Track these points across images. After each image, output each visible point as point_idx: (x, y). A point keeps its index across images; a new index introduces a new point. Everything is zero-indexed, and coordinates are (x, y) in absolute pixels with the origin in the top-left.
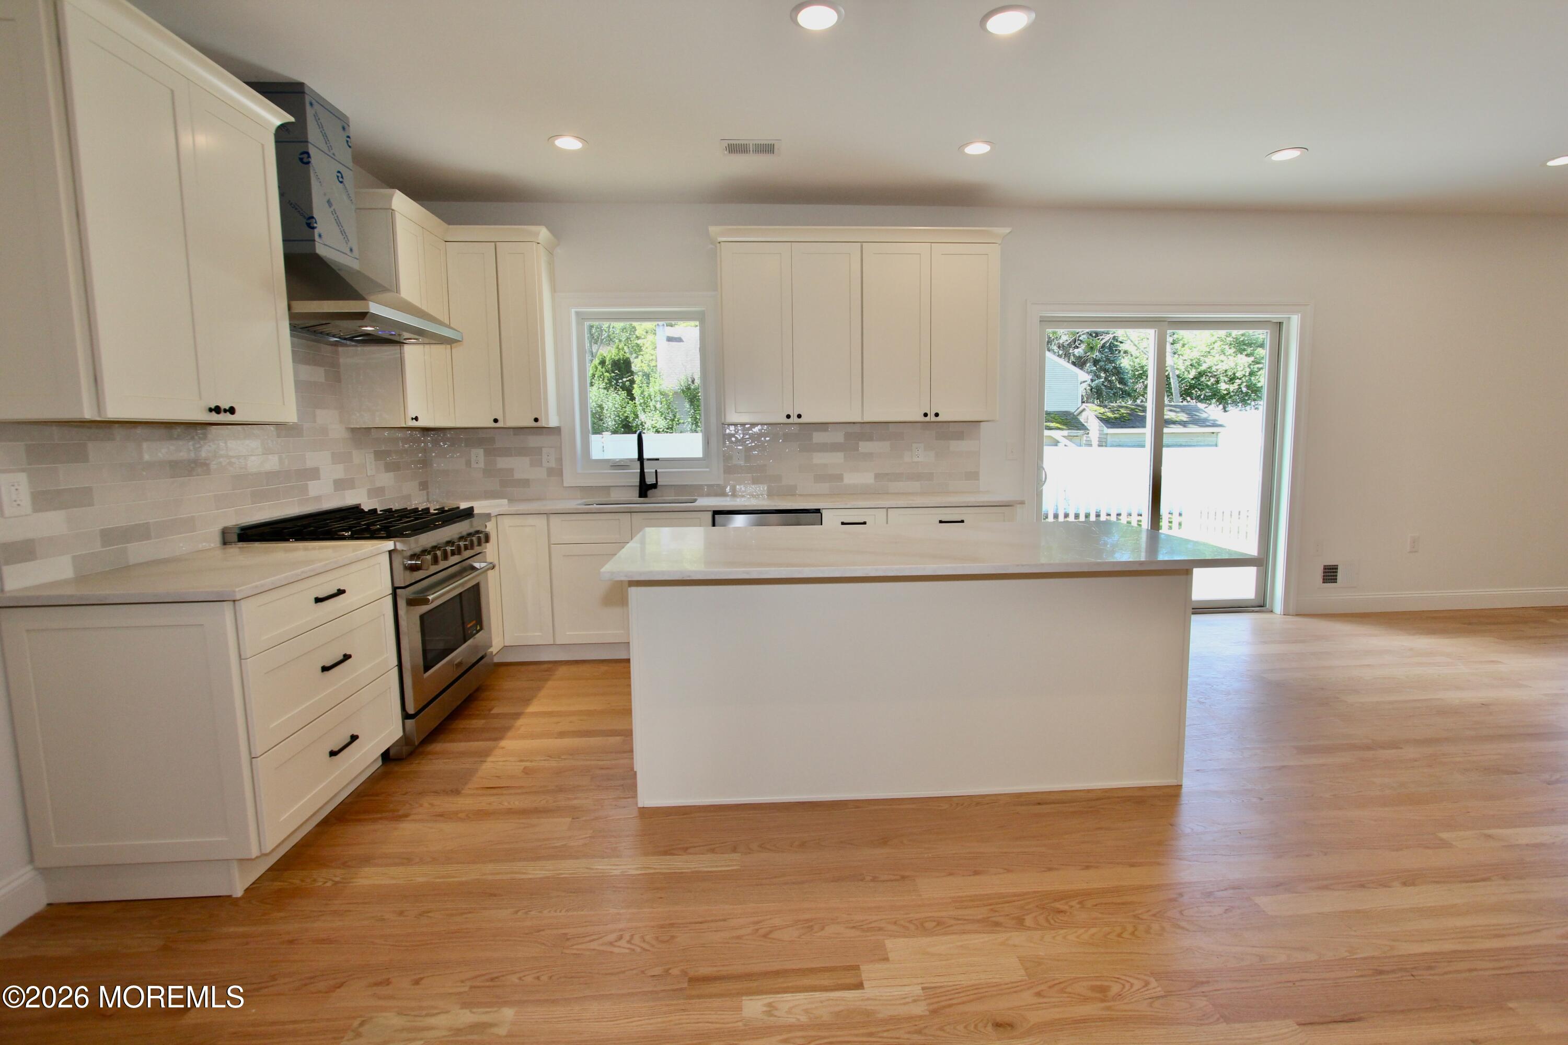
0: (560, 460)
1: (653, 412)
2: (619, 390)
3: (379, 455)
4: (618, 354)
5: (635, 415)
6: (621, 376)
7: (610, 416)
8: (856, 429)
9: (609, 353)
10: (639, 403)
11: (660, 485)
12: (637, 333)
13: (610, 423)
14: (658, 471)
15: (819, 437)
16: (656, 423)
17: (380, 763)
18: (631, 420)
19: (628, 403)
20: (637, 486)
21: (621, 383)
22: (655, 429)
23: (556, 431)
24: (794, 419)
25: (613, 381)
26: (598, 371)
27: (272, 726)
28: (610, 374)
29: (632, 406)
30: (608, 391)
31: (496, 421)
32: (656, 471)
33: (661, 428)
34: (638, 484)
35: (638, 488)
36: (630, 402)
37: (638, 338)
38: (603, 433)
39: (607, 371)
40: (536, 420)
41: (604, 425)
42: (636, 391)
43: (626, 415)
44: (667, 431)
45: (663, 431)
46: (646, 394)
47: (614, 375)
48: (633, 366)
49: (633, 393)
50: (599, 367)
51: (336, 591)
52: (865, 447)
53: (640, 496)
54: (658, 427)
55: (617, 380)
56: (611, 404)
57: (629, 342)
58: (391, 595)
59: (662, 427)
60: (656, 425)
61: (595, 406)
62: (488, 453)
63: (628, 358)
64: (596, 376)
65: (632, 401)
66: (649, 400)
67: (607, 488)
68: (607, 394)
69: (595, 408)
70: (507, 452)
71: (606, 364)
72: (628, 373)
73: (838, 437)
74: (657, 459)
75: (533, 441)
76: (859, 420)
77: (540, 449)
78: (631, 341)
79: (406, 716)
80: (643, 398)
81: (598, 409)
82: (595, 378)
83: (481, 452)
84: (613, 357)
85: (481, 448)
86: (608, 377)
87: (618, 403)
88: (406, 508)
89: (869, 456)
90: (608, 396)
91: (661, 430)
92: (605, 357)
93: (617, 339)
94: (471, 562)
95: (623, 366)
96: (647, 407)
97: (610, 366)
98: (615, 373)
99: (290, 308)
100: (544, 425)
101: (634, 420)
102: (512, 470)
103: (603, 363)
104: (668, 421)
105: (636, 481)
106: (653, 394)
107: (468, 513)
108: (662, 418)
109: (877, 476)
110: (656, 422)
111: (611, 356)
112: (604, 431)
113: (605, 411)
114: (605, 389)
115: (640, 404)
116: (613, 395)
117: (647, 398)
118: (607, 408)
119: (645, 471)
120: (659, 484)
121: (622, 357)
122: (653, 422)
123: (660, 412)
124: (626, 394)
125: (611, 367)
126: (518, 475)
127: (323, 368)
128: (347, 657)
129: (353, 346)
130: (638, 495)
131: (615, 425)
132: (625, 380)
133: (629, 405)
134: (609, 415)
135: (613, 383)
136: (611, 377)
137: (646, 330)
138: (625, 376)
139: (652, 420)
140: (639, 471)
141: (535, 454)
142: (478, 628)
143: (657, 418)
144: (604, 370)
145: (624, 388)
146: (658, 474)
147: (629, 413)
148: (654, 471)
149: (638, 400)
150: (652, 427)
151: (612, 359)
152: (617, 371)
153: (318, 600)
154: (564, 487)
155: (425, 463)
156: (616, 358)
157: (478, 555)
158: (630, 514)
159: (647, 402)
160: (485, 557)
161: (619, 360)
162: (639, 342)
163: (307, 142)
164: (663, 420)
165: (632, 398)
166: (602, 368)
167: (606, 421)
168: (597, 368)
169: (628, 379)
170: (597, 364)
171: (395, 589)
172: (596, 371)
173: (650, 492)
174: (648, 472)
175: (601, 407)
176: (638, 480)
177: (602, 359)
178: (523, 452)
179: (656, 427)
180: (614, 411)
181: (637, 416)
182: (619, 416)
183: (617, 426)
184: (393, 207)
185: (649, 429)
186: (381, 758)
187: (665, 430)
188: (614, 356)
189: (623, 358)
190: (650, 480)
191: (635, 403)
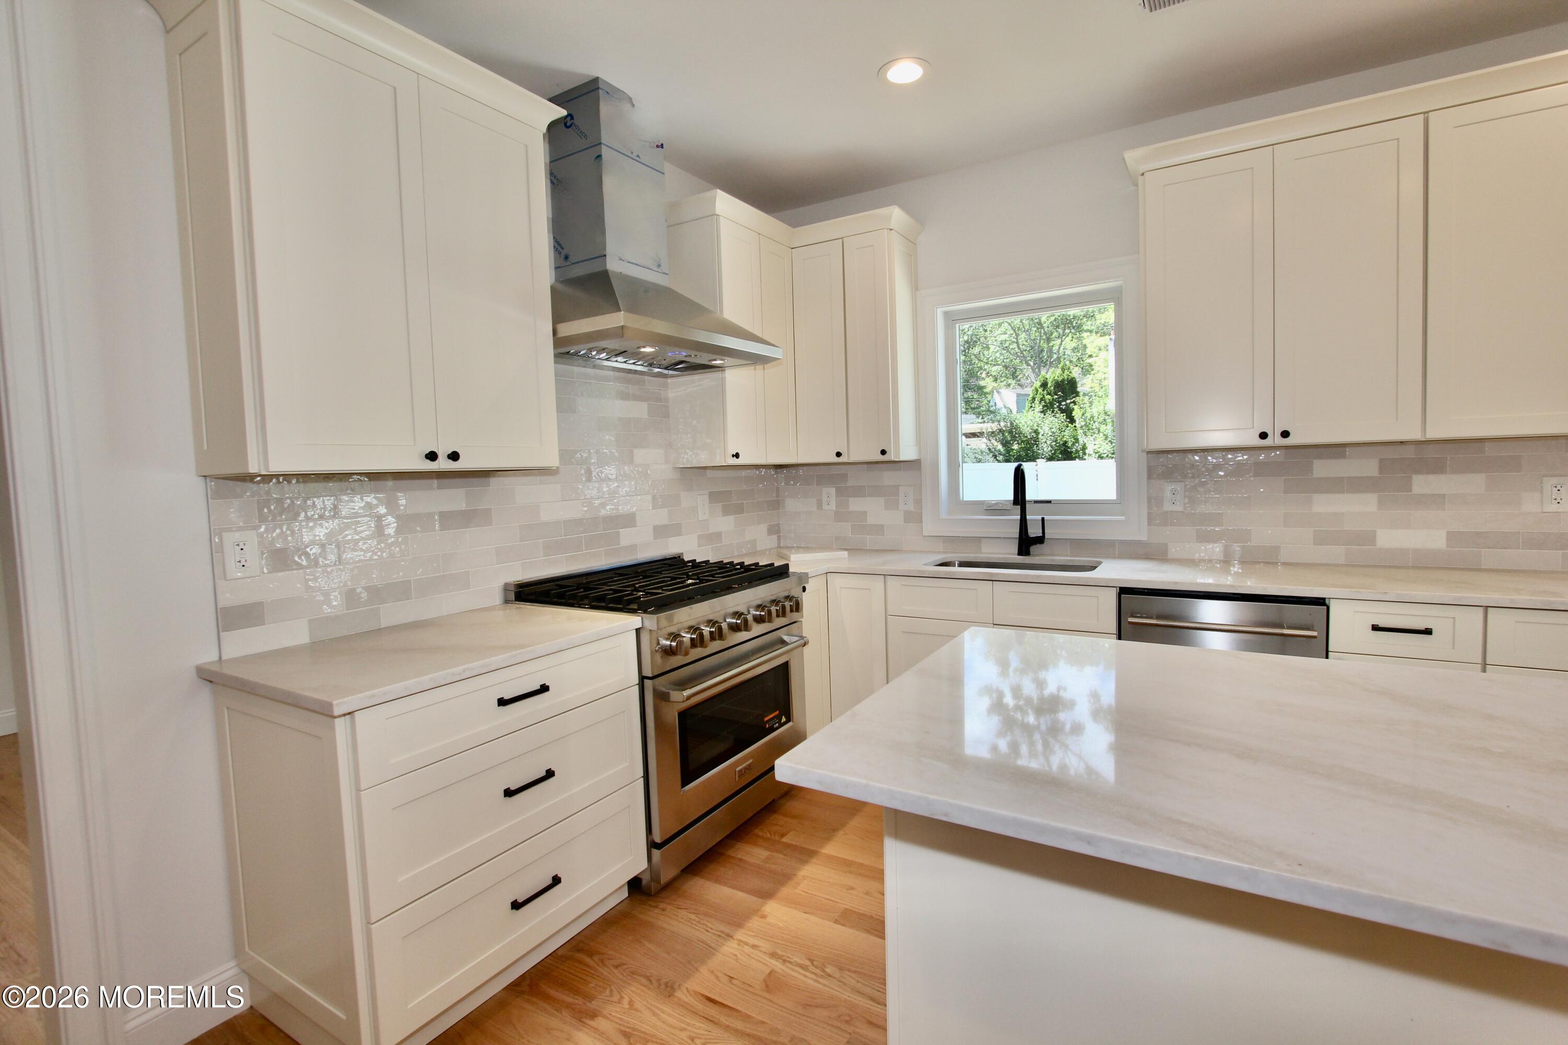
0: (918, 502)
1: (1095, 435)
2: (1057, 413)
3: (714, 497)
4: (1061, 375)
5: (1075, 439)
6: (1065, 398)
7: (1046, 442)
8: (1409, 453)
9: (1053, 375)
10: (1080, 426)
11: (1047, 539)
12: (1089, 352)
13: (1045, 449)
14: (1046, 518)
15: (1322, 468)
16: (1099, 448)
17: (625, 893)
18: (1070, 445)
19: (1067, 427)
20: (1017, 538)
21: (1064, 405)
22: (1097, 454)
23: (914, 465)
24: (1275, 439)
25: (1055, 404)
26: (1039, 394)
27: (399, 880)
28: (1053, 396)
29: (1072, 430)
30: (1045, 414)
31: (839, 454)
32: (1043, 519)
33: (1105, 453)
34: (1018, 537)
35: (1018, 540)
36: (1070, 425)
37: (1090, 356)
38: (1037, 460)
39: (1049, 394)
40: (883, 452)
41: (1039, 452)
42: (1077, 413)
43: (1065, 439)
44: (1112, 456)
45: (1107, 456)
46: (1088, 415)
47: (1056, 397)
48: (1079, 385)
49: (1073, 415)
50: (1040, 390)
51: (539, 687)
52: (1422, 484)
53: (1020, 553)
54: (1102, 452)
55: (1060, 403)
56: (1047, 429)
57: (1082, 362)
58: (638, 686)
59: (1107, 452)
60: (1099, 450)
61: (1030, 431)
62: (840, 492)
63: (1074, 378)
64: (1036, 399)
65: (1072, 424)
66: (1092, 422)
67: (978, 540)
68: (1043, 418)
69: (1031, 433)
70: (859, 492)
71: (1049, 386)
72: (1072, 394)
73: (1368, 467)
74: (1049, 502)
75: (888, 478)
76: (1416, 435)
77: (897, 487)
78: (1083, 361)
79: (652, 845)
80: (1085, 420)
81: (1033, 434)
82: (1035, 402)
83: (833, 491)
84: (1056, 378)
85: (834, 487)
86: (1049, 400)
87: (1056, 428)
88: (723, 561)
89: (1437, 500)
90: (1044, 419)
91: (1105, 456)
92: (1047, 379)
93: (1067, 360)
94: (779, 634)
95: (1067, 387)
96: (1089, 429)
97: (1052, 388)
98: (1057, 395)
99: (555, 332)
100: (893, 458)
101: (1073, 444)
102: (865, 513)
103: (1044, 385)
104: (1114, 444)
105: (1015, 532)
106: (1096, 415)
107: (782, 572)
108: (1107, 441)
109: (1452, 537)
110: (1099, 446)
111: (1054, 377)
112: (1039, 458)
113: (1040, 436)
114: (1041, 412)
115: (1082, 427)
116: (1050, 419)
117: (1090, 420)
118: (1042, 433)
119: (1028, 517)
120: (1047, 536)
121: (1066, 377)
122: (1096, 447)
123: (1104, 435)
124: (1065, 417)
125: (1054, 389)
126: (871, 520)
127: (646, 403)
128: (550, 774)
129: (672, 376)
130: (1016, 552)
131: (1051, 451)
132: (1068, 401)
133: (1069, 428)
134: (1044, 440)
135: (1055, 406)
136: (1053, 399)
137: (1098, 347)
138: (1069, 398)
139: (1095, 445)
140: (1019, 517)
141: (890, 494)
142: (784, 719)
143: (1101, 442)
144: (1045, 392)
145: (1062, 411)
146: (1045, 522)
147: (1068, 437)
148: (1040, 518)
149: (1079, 422)
150: (1094, 452)
151: (1055, 380)
152: (1060, 393)
153: (502, 702)
154: (923, 536)
155: (776, 505)
156: (1060, 379)
157: (793, 625)
158: (992, 582)
159: (1090, 424)
160: (801, 628)
161: (1063, 381)
162: (1090, 361)
163: (600, 144)
164: (1107, 444)
165: (1072, 420)
166: (1043, 391)
167: (1042, 447)
168: (1037, 391)
169: (1072, 401)
170: (1038, 387)
171: (642, 678)
172: (1036, 394)
173: (1033, 549)
174: (1031, 520)
175: (1036, 432)
176: (1018, 531)
177: (1044, 381)
178: (877, 491)
179: (1099, 452)
180: (1051, 436)
181: (1077, 440)
182: (1056, 441)
183: (1053, 452)
184: (717, 212)
185: (1090, 455)
186: (626, 887)
187: (1110, 455)
188: (1058, 376)
189: (1068, 379)
190: (1034, 531)
191: (1075, 427)
